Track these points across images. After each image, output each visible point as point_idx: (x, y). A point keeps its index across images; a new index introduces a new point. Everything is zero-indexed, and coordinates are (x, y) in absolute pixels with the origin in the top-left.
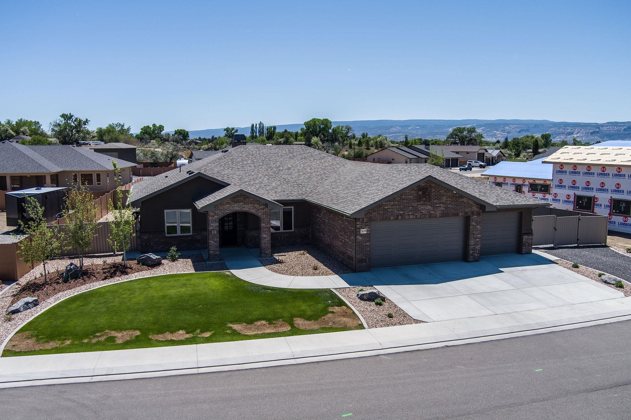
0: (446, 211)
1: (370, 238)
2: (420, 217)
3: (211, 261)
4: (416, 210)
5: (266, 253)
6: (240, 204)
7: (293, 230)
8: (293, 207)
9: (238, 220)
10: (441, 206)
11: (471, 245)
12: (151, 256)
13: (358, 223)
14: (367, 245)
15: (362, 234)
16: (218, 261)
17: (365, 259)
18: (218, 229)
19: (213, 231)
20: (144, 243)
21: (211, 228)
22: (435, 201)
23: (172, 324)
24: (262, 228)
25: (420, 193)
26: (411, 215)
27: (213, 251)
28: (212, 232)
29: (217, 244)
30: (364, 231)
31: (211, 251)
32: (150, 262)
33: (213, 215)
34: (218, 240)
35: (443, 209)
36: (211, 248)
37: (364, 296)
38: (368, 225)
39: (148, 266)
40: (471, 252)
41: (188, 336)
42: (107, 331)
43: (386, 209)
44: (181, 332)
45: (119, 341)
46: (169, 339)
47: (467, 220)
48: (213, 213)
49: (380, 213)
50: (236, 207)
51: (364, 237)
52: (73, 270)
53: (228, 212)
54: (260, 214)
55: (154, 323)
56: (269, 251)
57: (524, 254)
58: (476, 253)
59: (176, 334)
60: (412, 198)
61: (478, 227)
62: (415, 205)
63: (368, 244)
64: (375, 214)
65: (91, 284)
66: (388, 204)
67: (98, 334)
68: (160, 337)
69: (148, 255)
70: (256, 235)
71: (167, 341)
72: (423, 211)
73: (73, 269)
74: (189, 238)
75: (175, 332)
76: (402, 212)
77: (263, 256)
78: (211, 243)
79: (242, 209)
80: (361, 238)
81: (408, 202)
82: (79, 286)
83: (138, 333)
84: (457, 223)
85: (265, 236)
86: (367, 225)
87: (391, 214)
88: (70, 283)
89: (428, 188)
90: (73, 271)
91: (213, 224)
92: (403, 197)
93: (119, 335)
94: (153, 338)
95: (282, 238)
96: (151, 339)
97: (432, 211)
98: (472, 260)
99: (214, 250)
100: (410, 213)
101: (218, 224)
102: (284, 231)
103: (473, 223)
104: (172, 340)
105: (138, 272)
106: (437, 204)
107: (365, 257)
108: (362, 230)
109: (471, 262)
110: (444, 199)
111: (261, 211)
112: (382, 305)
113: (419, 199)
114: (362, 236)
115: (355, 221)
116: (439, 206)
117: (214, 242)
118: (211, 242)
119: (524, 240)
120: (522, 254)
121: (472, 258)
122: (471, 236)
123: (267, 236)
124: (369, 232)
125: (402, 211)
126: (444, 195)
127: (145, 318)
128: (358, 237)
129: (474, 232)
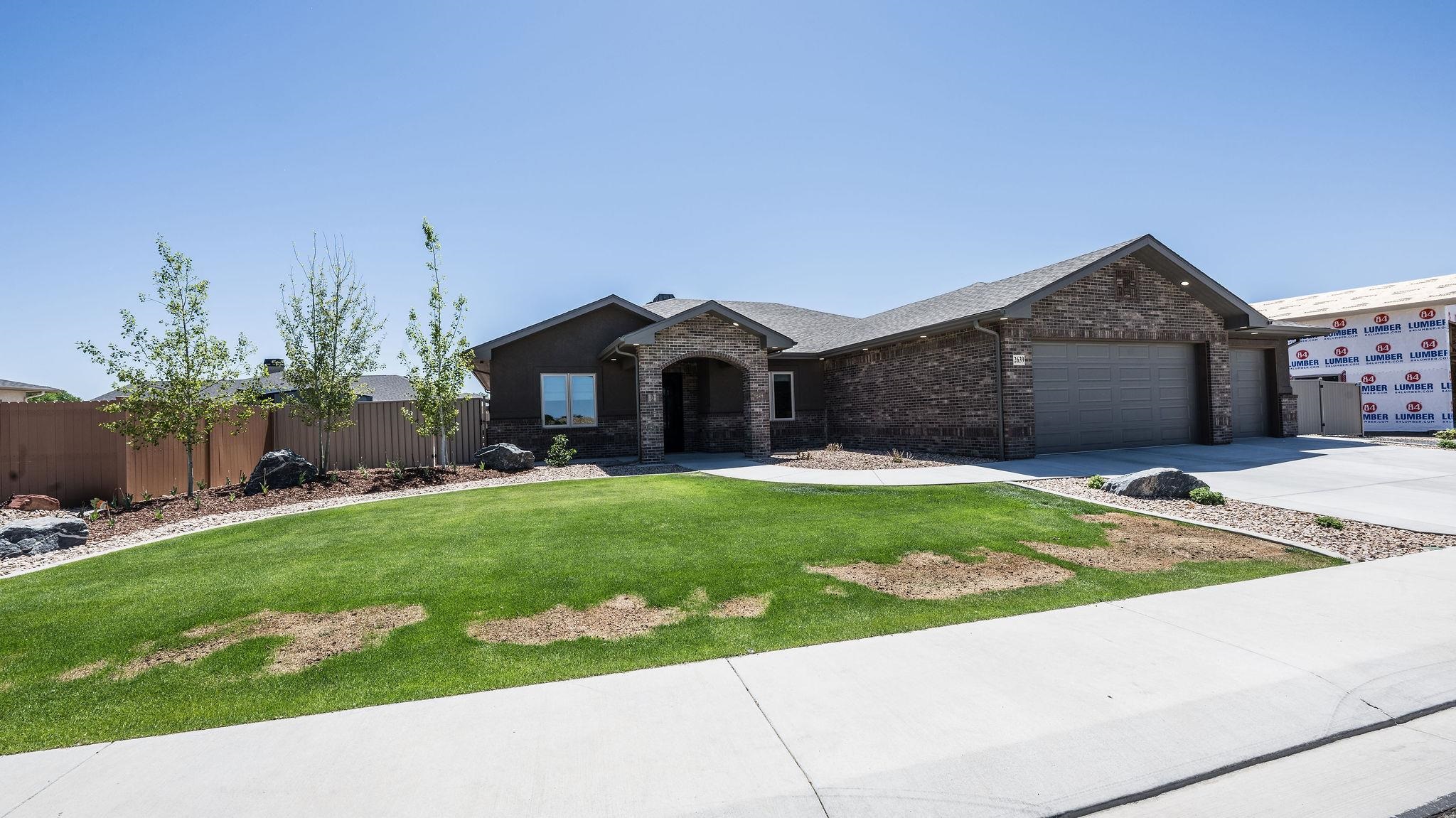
0: (1169, 328)
1: (1031, 377)
2: (1123, 335)
3: (646, 464)
4: (1115, 319)
5: (762, 448)
6: (707, 338)
7: (793, 418)
8: (792, 373)
10: (1158, 315)
11: (1216, 408)
12: (509, 448)
13: (1007, 339)
14: (1028, 394)
15: (1016, 366)
16: (660, 463)
17: (1025, 428)
18: (660, 391)
19: (650, 396)
21: (645, 389)
22: (1148, 303)
24: (752, 394)
25: (1120, 281)
26: (1107, 329)
27: (650, 439)
28: (647, 397)
29: (660, 425)
30: (1019, 360)
31: (644, 441)
32: (506, 462)
33: (651, 360)
34: (661, 415)
35: (1163, 322)
36: (645, 433)
38: (1026, 347)
39: (501, 470)
40: (1217, 422)
41: (659, 617)
42: (265, 613)
43: (1059, 311)
44: (621, 602)
45: (284, 664)
46: (573, 637)
47: (1201, 353)
48: (650, 354)
49: (1048, 320)
50: (700, 346)
51: (1020, 374)
52: (283, 462)
53: (681, 354)
54: (747, 363)
55: (499, 575)
56: (766, 444)
57: (1287, 436)
58: (1226, 424)
59: (599, 612)
60: (1106, 291)
61: (1225, 367)
62: (1112, 307)
63: (1029, 391)
64: (1038, 320)
65: (330, 500)
66: (1061, 301)
68: (525, 631)
69: (502, 445)
70: (726, 426)
71: (558, 647)
72: (1127, 324)
73: (282, 459)
74: (590, 433)
75: (595, 600)
76: (1090, 322)
77: (754, 454)
78: (645, 421)
79: (711, 349)
80: (1015, 377)
81: (1100, 300)
82: (290, 503)
83: (416, 615)
84: (1174, 358)
85: (757, 410)
87: (1070, 324)
88: (264, 495)
89: (1132, 272)
90: (283, 465)
91: (649, 380)
92: (1090, 287)
93: (307, 630)
94: (483, 638)
95: (775, 433)
96: (473, 643)
97: (1143, 326)
98: (1220, 440)
99: (652, 439)
100: (1105, 326)
101: (661, 382)
102: (778, 419)
103: (1216, 359)
104: (584, 643)
105: (474, 480)
106: (1151, 309)
107: (1025, 422)
108: (1017, 356)
109: (1217, 444)
110: (1163, 300)
111: (750, 356)
113: (1119, 294)
114: (1016, 370)
115: (998, 336)
116: (1155, 315)
117: (651, 422)
118: (646, 420)
119: (1284, 407)
120: (1283, 436)
121: (1221, 436)
122: (1214, 387)
123: (763, 410)
124: (1029, 363)
125: (1090, 319)
126: (1162, 292)
128: (1009, 373)
129: (1219, 378)
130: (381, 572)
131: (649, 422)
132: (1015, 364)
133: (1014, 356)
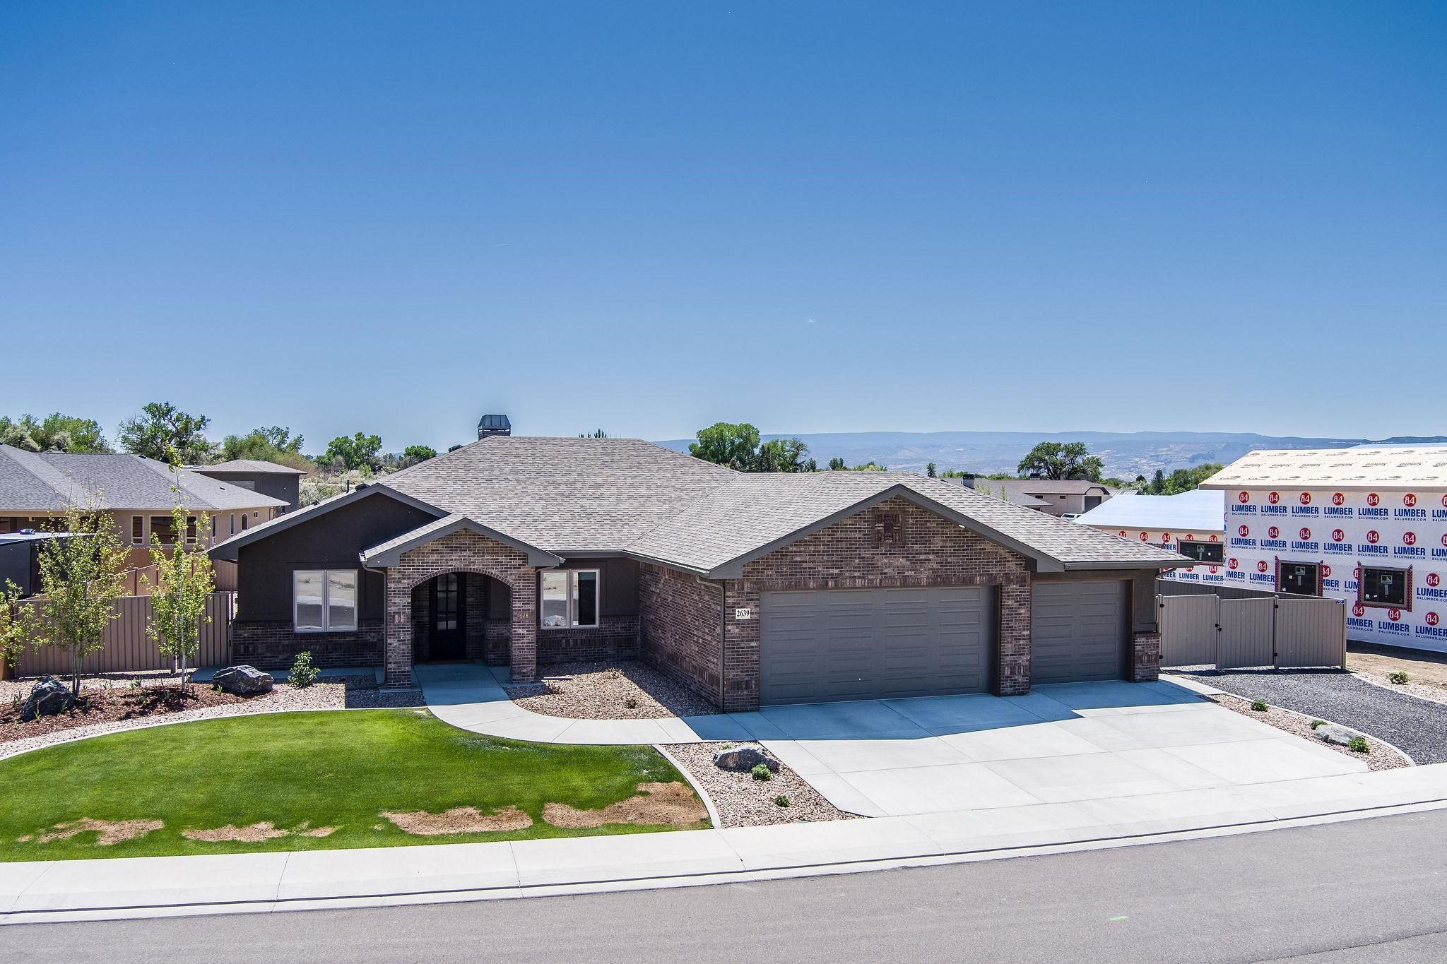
0: (944, 572)
1: (757, 630)
2: (881, 582)
3: (391, 688)
4: (870, 566)
5: (524, 673)
6: (465, 553)
7: (597, 625)
8: (597, 571)
9: (469, 600)
10: (930, 560)
11: (1008, 655)
12: (246, 671)
13: (729, 594)
14: (752, 647)
15: (738, 620)
16: (406, 688)
17: (747, 682)
18: (408, 611)
19: (396, 617)
20: (242, 646)
21: (392, 609)
22: (916, 547)
23: (246, 808)
24: (515, 613)
25: (880, 526)
26: (859, 577)
27: (395, 663)
28: (394, 618)
29: (407, 647)
30: (743, 614)
31: (391, 663)
32: (243, 685)
33: (399, 578)
34: (408, 637)
35: (935, 566)
36: (391, 656)
37: (729, 759)
38: (753, 600)
39: (237, 694)
40: (1007, 672)
41: (276, 834)
42: (85, 819)
43: (796, 562)
44: (262, 825)
45: (105, 841)
46: (230, 839)
47: (996, 594)
48: (399, 572)
49: (782, 572)
50: (455, 562)
51: (743, 627)
52: (49, 692)
53: (434, 572)
54: (510, 580)
55: (204, 806)
56: (530, 668)
57: (1140, 681)
58: (1019, 673)
59: (248, 830)
60: (859, 538)
61: (1022, 611)
62: (867, 554)
63: (753, 644)
64: (770, 573)
65: (89, 728)
66: (800, 552)
67: (60, 826)
68: (209, 835)
69: (239, 668)
71: (221, 843)
72: (886, 571)
73: (49, 690)
74: (348, 639)
75: (248, 823)
76: (836, 571)
77: (515, 680)
78: (391, 644)
79: (468, 565)
80: (737, 631)
81: (851, 548)
82: (58, 730)
83: (159, 824)
84: (973, 600)
85: (521, 631)
86: (751, 600)
87: (810, 575)
88: (38, 722)
89: (897, 516)
90: (50, 694)
91: (397, 600)
92: (838, 535)
93: (111, 829)
94: (190, 837)
95: (571, 643)
96: (184, 838)
97: (908, 570)
98: (1010, 690)
99: (398, 663)
100: (856, 574)
101: (410, 601)
102: (580, 626)
103: (1010, 603)
104: (234, 841)
105: (210, 705)
106: (921, 554)
107: (747, 675)
108: (740, 610)
109: (1006, 695)
110: (938, 543)
111: (514, 571)
112: (769, 780)
113: (877, 540)
114: (739, 624)
115: (722, 589)
116: (925, 560)
117: (399, 643)
118: (393, 642)
119: (1138, 648)
120: (1135, 681)
121: (1011, 687)
122: (1006, 634)
123: (527, 631)
124: (755, 616)
125: (836, 568)
126: (937, 534)
127: (186, 796)
128: (729, 627)
129: (1013, 624)
130: (139, 800)
131: (395, 644)
132: (737, 618)
133: (737, 610)
